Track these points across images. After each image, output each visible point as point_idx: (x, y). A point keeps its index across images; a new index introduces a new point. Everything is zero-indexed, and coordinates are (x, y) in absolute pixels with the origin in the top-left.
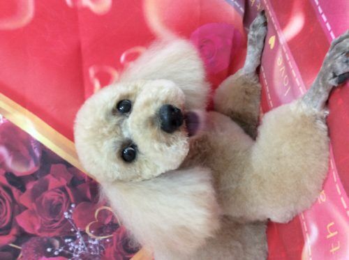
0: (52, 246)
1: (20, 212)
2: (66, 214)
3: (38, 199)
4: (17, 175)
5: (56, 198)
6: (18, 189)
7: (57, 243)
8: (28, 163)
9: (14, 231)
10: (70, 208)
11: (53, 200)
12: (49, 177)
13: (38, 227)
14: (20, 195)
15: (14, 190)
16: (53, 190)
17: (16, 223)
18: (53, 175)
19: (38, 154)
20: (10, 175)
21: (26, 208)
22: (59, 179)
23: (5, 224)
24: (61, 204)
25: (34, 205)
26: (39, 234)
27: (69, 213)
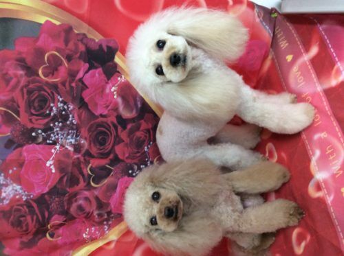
0: (133, 169)
1: (119, 143)
2: (146, 148)
3: (132, 136)
4: (124, 117)
5: (143, 136)
6: (122, 127)
7: (136, 167)
8: (132, 111)
9: (111, 156)
10: (149, 144)
11: (141, 137)
12: (142, 121)
13: (127, 155)
14: (122, 131)
15: (119, 127)
16: (142, 131)
17: (115, 151)
18: (145, 121)
19: (139, 106)
20: (119, 117)
21: (123, 141)
22: (148, 124)
23: (107, 151)
24: (145, 141)
25: (128, 139)
26: (126, 160)
27: (148, 148)
